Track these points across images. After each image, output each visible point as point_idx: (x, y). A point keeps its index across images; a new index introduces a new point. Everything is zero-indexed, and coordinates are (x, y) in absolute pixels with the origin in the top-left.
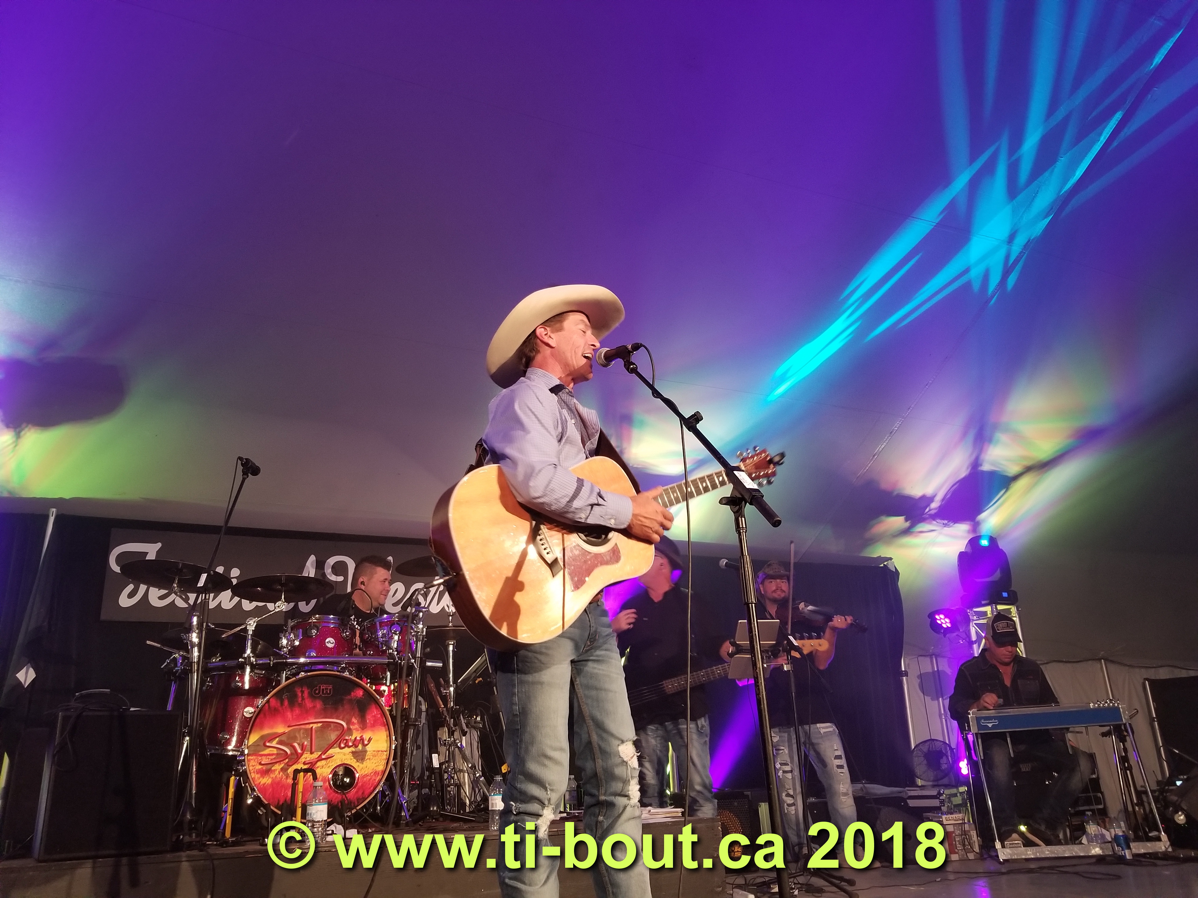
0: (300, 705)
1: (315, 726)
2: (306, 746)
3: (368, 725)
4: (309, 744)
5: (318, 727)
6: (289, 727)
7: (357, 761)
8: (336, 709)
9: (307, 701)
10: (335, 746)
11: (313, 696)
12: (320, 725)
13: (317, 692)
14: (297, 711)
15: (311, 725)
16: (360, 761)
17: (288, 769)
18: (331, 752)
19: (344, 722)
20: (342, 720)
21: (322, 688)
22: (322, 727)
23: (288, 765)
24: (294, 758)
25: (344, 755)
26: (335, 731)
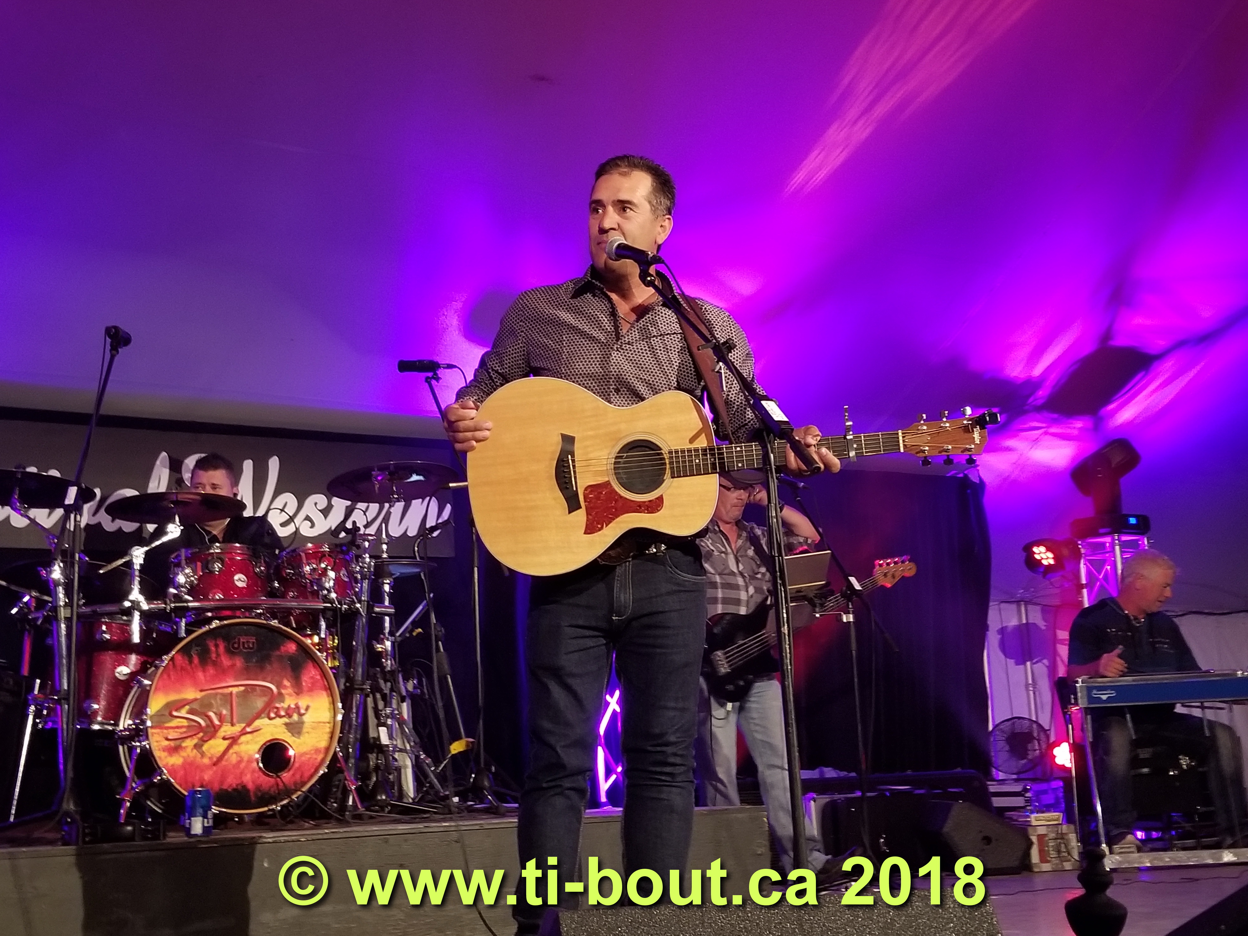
0: (215, 664)
1: (235, 690)
2: (225, 715)
3: (305, 689)
4: (229, 713)
5: (240, 692)
6: (201, 691)
7: (292, 735)
8: (262, 668)
9: (223, 658)
10: (263, 715)
11: (231, 652)
12: (242, 688)
13: (236, 646)
14: (211, 671)
15: (231, 689)
16: (297, 735)
17: (202, 745)
18: (258, 723)
19: (273, 684)
20: (271, 683)
21: (242, 640)
22: (244, 691)
23: (203, 741)
24: (211, 731)
25: (275, 727)
26: (260, 696)
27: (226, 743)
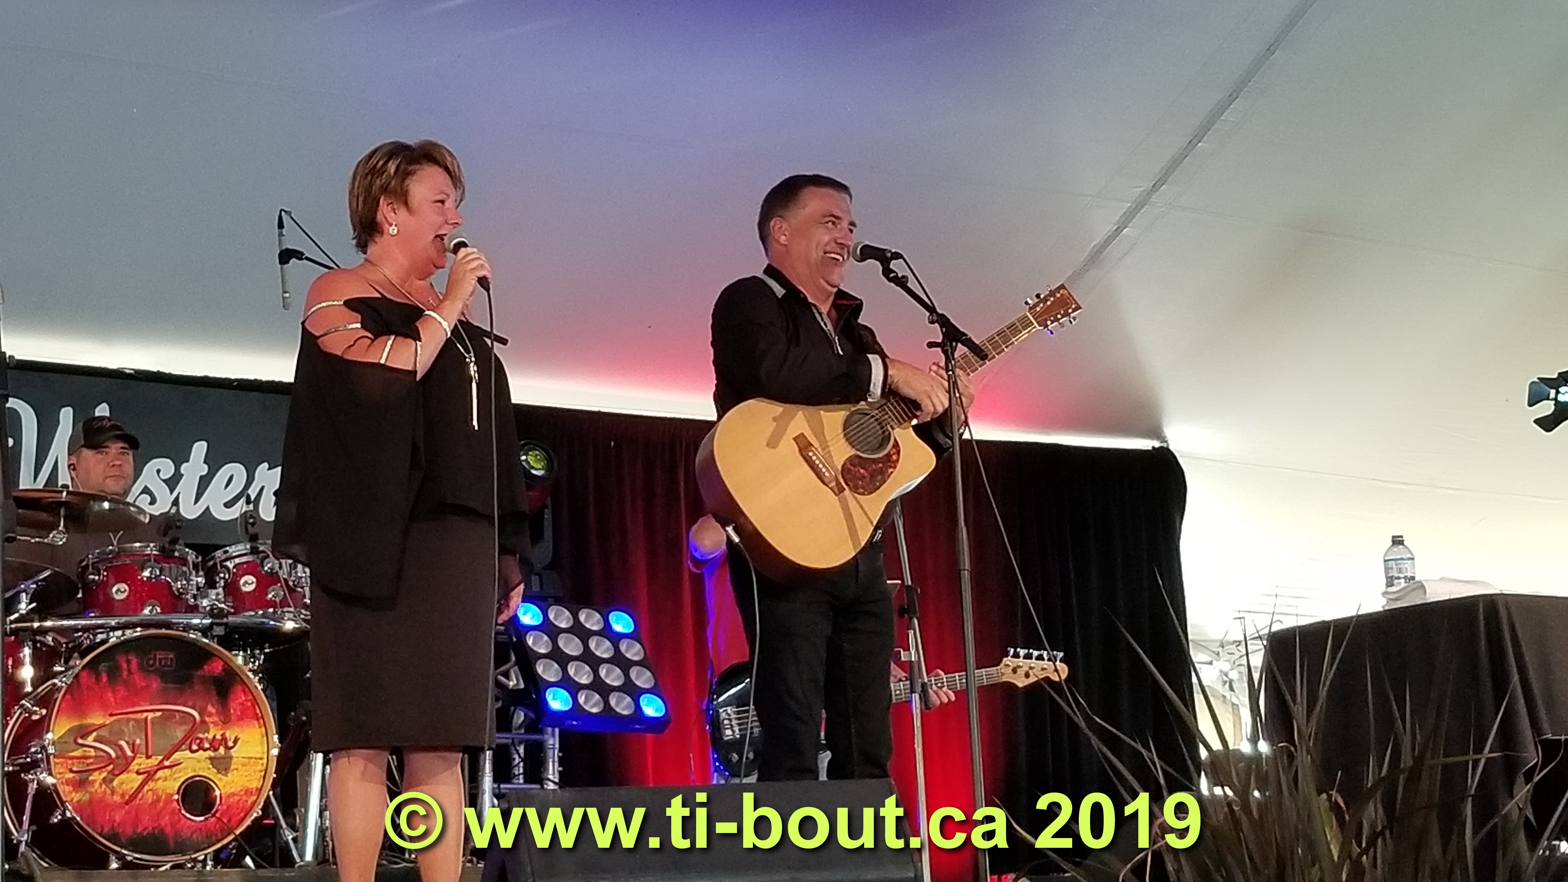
0: (126, 683)
1: (150, 716)
2: (140, 745)
3: (233, 718)
4: (144, 742)
5: (156, 717)
6: (111, 715)
7: (219, 772)
8: (182, 691)
9: (135, 677)
10: (183, 747)
11: (144, 669)
13: (151, 662)
14: (122, 692)
15: (145, 714)
16: (223, 772)
17: (112, 781)
18: (176, 756)
19: (196, 710)
20: (193, 708)
21: (158, 656)
22: (161, 716)
23: (114, 774)
24: (122, 764)
25: (199, 762)
26: (182, 724)
27: (141, 777)
